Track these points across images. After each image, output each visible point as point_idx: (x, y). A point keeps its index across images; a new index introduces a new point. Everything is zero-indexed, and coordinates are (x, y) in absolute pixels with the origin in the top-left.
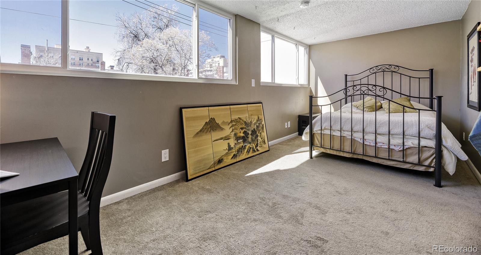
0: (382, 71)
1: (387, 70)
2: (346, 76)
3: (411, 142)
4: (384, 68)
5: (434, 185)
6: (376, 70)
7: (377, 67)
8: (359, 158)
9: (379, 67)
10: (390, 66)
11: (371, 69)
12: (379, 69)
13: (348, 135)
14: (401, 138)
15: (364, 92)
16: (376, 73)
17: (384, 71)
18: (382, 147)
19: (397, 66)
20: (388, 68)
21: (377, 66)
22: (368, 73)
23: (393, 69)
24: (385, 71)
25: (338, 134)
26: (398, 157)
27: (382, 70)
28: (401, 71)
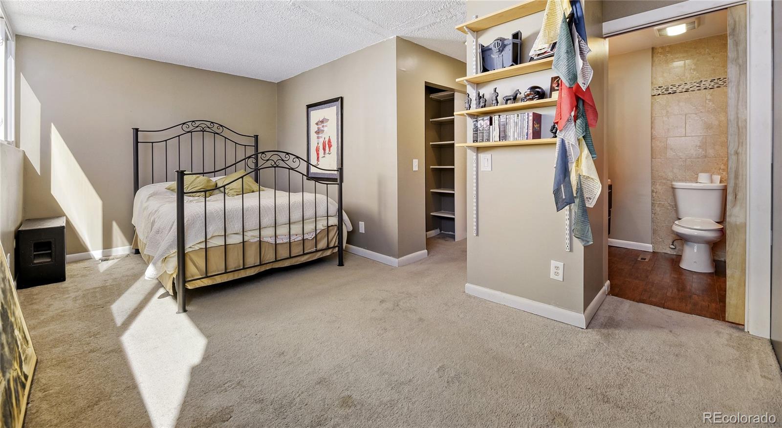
0: (201, 131)
1: (208, 129)
2: (137, 131)
3: (321, 224)
4: (203, 126)
5: (338, 266)
6: (191, 128)
7: (194, 123)
8: (268, 269)
9: (198, 123)
10: (212, 124)
11: (184, 124)
12: (197, 127)
13: (253, 238)
14: (312, 222)
15: (275, 163)
16: (191, 132)
17: (203, 131)
18: (296, 240)
19: (221, 126)
20: (210, 126)
21: (193, 121)
22: (178, 131)
23: (215, 129)
24: (205, 131)
25: (238, 239)
26: (310, 247)
27: (202, 129)
28: (226, 133)
